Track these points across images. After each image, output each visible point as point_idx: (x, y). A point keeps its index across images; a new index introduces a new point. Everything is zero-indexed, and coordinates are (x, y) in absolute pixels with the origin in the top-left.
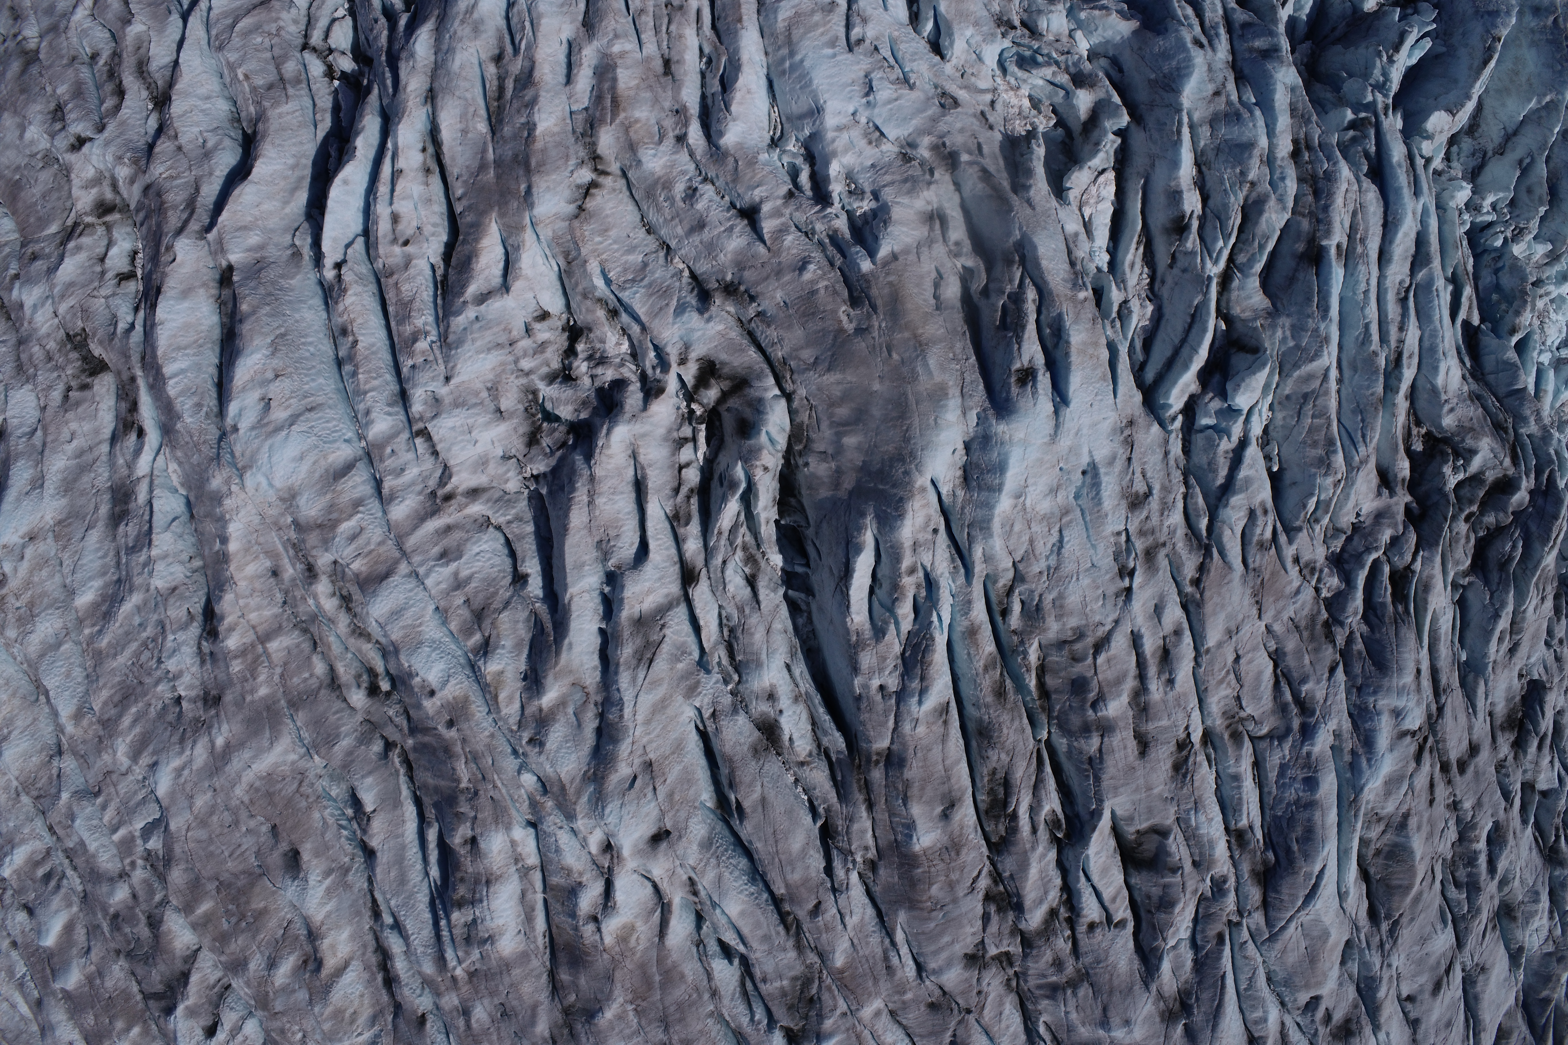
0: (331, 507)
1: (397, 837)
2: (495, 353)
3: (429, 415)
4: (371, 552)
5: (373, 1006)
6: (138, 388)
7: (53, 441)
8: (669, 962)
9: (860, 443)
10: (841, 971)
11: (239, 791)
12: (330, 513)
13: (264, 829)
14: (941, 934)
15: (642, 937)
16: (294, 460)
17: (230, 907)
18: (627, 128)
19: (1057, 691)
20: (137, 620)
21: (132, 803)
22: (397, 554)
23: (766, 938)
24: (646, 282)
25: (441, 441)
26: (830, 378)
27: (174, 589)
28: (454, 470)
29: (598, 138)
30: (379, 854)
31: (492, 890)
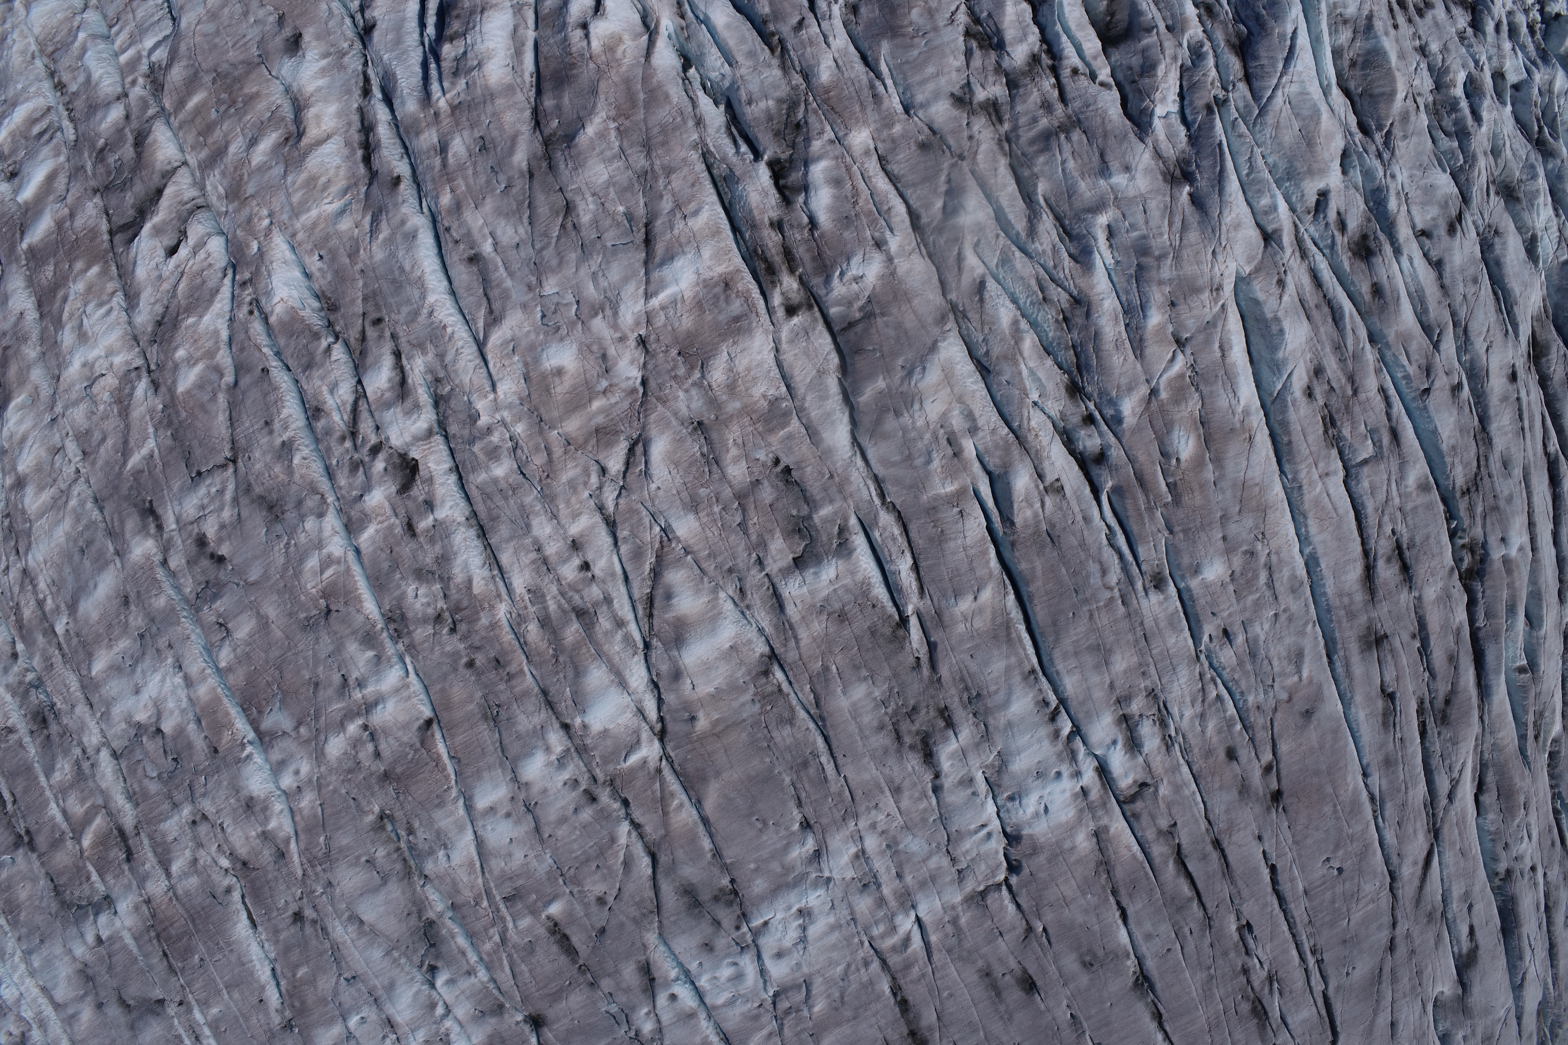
8: (654, 80)
10: (827, 92)
13: (272, 19)
15: (629, 51)
17: (223, 96)
23: (751, 54)
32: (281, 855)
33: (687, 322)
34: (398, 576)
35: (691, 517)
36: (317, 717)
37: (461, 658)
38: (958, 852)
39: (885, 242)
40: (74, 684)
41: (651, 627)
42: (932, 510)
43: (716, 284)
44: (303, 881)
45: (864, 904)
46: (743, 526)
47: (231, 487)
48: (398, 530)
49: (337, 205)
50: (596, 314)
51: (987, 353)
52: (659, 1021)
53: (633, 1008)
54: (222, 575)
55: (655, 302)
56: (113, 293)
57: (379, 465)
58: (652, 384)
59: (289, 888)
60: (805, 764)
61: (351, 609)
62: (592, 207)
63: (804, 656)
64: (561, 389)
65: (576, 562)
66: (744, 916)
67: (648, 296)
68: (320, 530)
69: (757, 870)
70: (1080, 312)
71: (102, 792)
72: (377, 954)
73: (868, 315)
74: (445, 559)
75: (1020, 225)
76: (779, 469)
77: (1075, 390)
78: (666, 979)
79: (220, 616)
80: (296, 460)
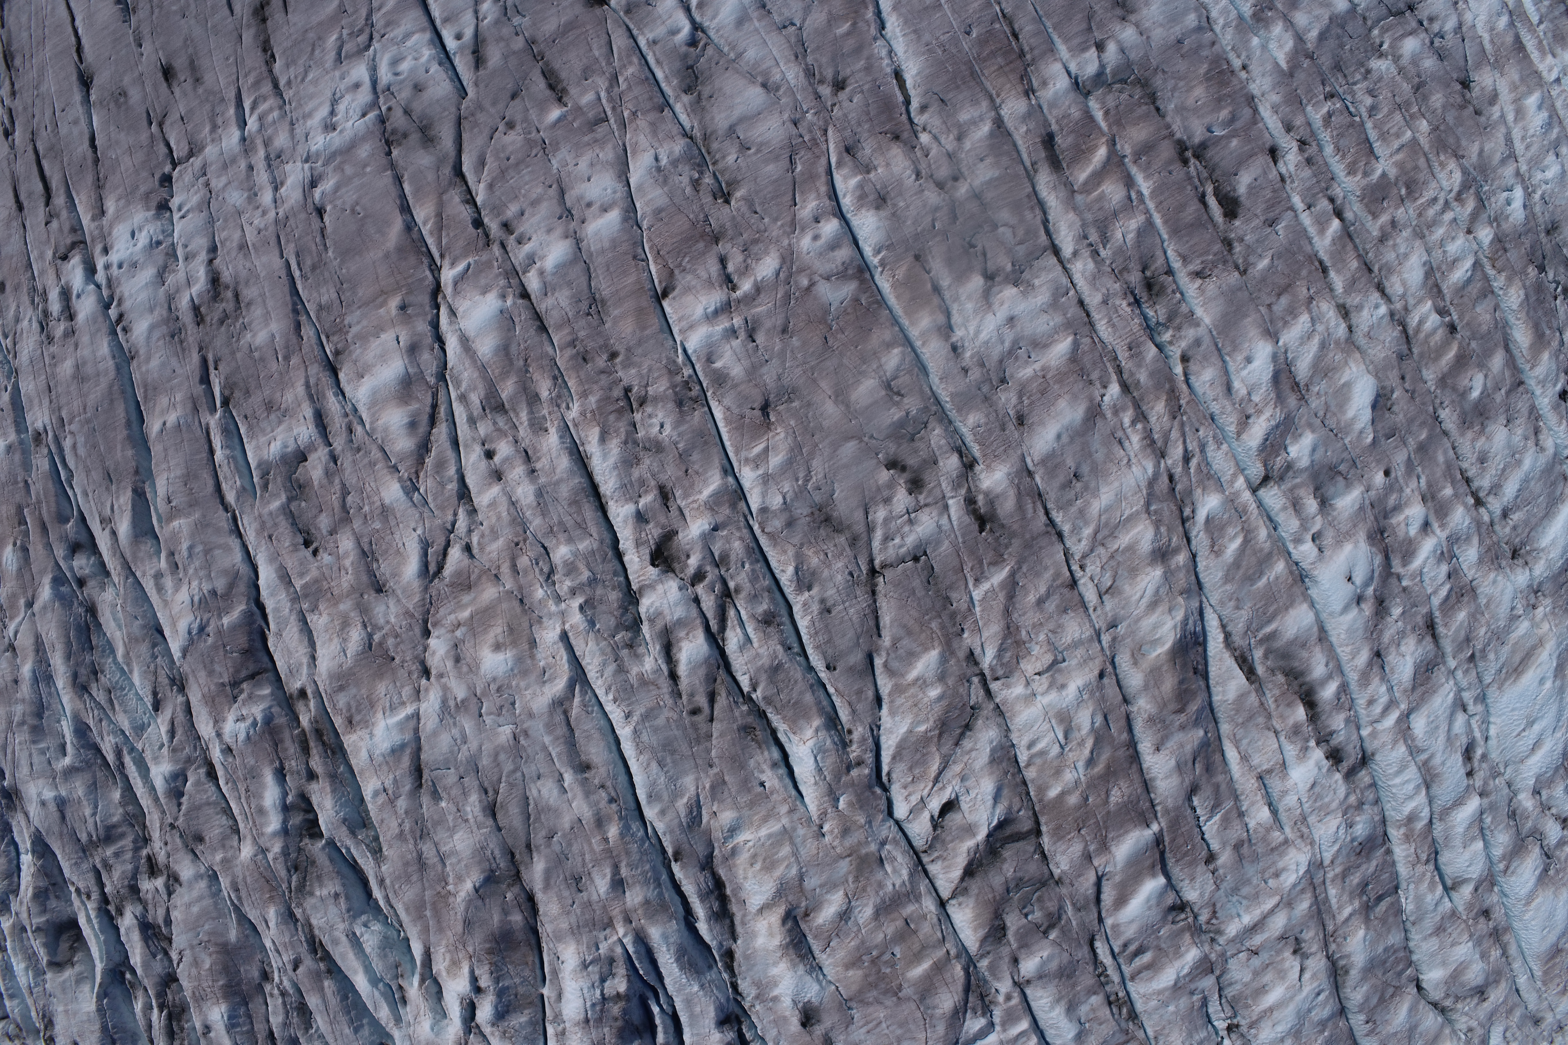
32: (848, 150)
33: (381, 688)
34: (681, 446)
35: (387, 501)
36: (788, 297)
37: (622, 363)
38: (203, 191)
39: (222, 751)
40: (1102, 327)
41: (435, 396)
42: (193, 504)
43: (359, 723)
44: (827, 124)
45: (281, 140)
46: (345, 492)
47: (876, 544)
48: (678, 493)
49: (742, 837)
50: (463, 701)
51: (154, 645)
52: (476, 12)
53: (497, 22)
54: (892, 448)
55: (409, 710)
56: (1028, 765)
57: (693, 562)
58: (417, 630)
59: (845, 115)
60: (314, 268)
61: (736, 411)
62: (468, 809)
63: (303, 369)
64: (497, 630)
65: (497, 459)
66: (382, 120)
67: (417, 716)
68: (764, 495)
69: (365, 166)
70: (82, 679)
71: (1075, 209)
72: (751, 54)
73: (235, 684)
74: (629, 462)
75: (127, 760)
76: (315, 545)
77: (92, 610)
78: (462, 54)
79: (897, 404)
80: (791, 570)
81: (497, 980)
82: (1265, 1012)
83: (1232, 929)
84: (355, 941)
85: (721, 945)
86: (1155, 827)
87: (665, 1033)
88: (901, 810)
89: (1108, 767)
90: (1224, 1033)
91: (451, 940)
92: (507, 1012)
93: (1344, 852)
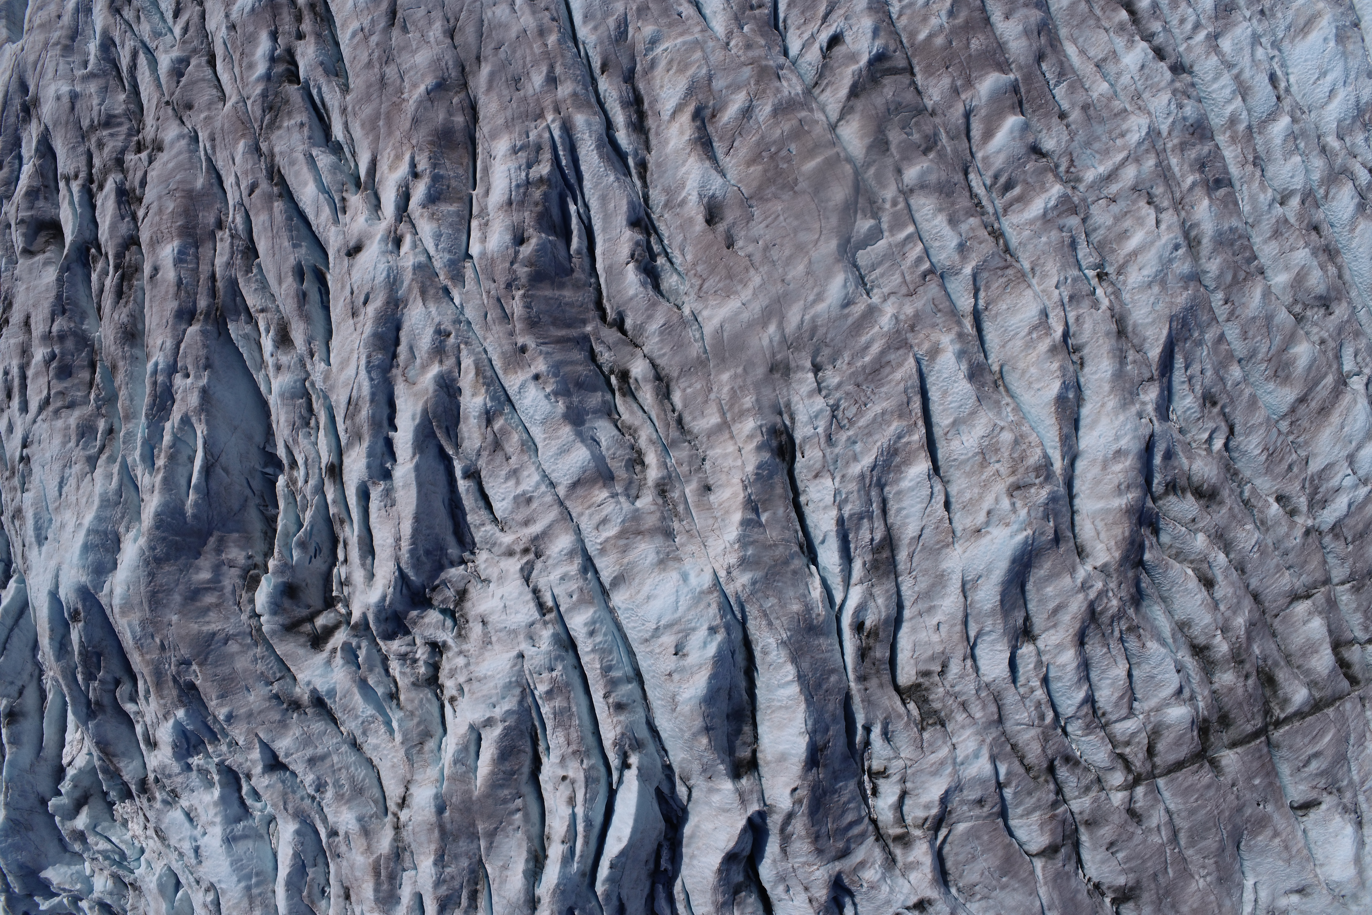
0: (624, 550)
1: (609, 240)
2: (481, 674)
3: (538, 626)
4: (589, 507)
5: (653, 78)
6: (855, 670)
7: (955, 625)
9: (197, 573)
11: (756, 280)
12: (626, 545)
14: (173, 169)
16: (655, 597)
18: (369, 849)
19: (83, 367)
20: (858, 447)
21: (887, 265)
22: (568, 503)
24: (360, 720)
25: (527, 602)
26: (213, 627)
27: (816, 476)
28: (518, 575)
29: (391, 845)
30: (624, 223)
31: (506, 197)
81: (434, 166)
82: (1130, 255)
83: (1090, 176)
84: (311, 160)
85: (636, 154)
86: (1012, 76)
87: (580, 237)
88: (794, 47)
89: (967, 22)
90: (1095, 282)
91: (398, 138)
92: (439, 199)
93: (1179, 127)
